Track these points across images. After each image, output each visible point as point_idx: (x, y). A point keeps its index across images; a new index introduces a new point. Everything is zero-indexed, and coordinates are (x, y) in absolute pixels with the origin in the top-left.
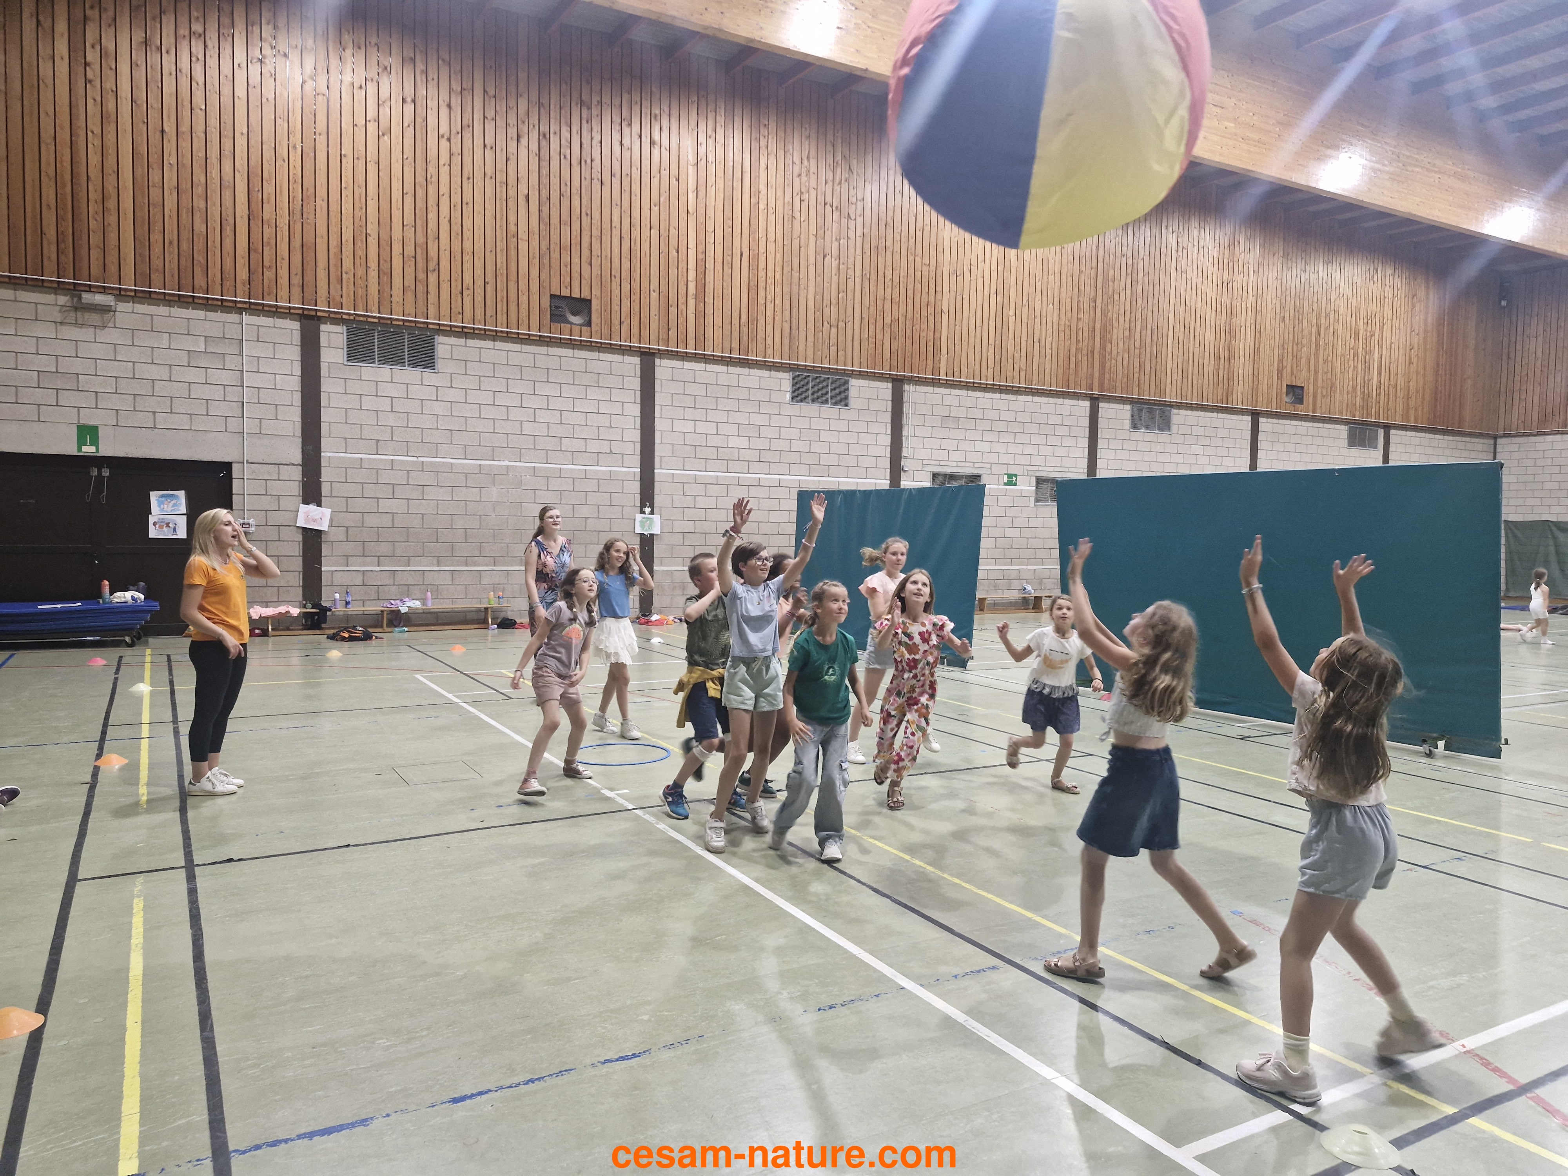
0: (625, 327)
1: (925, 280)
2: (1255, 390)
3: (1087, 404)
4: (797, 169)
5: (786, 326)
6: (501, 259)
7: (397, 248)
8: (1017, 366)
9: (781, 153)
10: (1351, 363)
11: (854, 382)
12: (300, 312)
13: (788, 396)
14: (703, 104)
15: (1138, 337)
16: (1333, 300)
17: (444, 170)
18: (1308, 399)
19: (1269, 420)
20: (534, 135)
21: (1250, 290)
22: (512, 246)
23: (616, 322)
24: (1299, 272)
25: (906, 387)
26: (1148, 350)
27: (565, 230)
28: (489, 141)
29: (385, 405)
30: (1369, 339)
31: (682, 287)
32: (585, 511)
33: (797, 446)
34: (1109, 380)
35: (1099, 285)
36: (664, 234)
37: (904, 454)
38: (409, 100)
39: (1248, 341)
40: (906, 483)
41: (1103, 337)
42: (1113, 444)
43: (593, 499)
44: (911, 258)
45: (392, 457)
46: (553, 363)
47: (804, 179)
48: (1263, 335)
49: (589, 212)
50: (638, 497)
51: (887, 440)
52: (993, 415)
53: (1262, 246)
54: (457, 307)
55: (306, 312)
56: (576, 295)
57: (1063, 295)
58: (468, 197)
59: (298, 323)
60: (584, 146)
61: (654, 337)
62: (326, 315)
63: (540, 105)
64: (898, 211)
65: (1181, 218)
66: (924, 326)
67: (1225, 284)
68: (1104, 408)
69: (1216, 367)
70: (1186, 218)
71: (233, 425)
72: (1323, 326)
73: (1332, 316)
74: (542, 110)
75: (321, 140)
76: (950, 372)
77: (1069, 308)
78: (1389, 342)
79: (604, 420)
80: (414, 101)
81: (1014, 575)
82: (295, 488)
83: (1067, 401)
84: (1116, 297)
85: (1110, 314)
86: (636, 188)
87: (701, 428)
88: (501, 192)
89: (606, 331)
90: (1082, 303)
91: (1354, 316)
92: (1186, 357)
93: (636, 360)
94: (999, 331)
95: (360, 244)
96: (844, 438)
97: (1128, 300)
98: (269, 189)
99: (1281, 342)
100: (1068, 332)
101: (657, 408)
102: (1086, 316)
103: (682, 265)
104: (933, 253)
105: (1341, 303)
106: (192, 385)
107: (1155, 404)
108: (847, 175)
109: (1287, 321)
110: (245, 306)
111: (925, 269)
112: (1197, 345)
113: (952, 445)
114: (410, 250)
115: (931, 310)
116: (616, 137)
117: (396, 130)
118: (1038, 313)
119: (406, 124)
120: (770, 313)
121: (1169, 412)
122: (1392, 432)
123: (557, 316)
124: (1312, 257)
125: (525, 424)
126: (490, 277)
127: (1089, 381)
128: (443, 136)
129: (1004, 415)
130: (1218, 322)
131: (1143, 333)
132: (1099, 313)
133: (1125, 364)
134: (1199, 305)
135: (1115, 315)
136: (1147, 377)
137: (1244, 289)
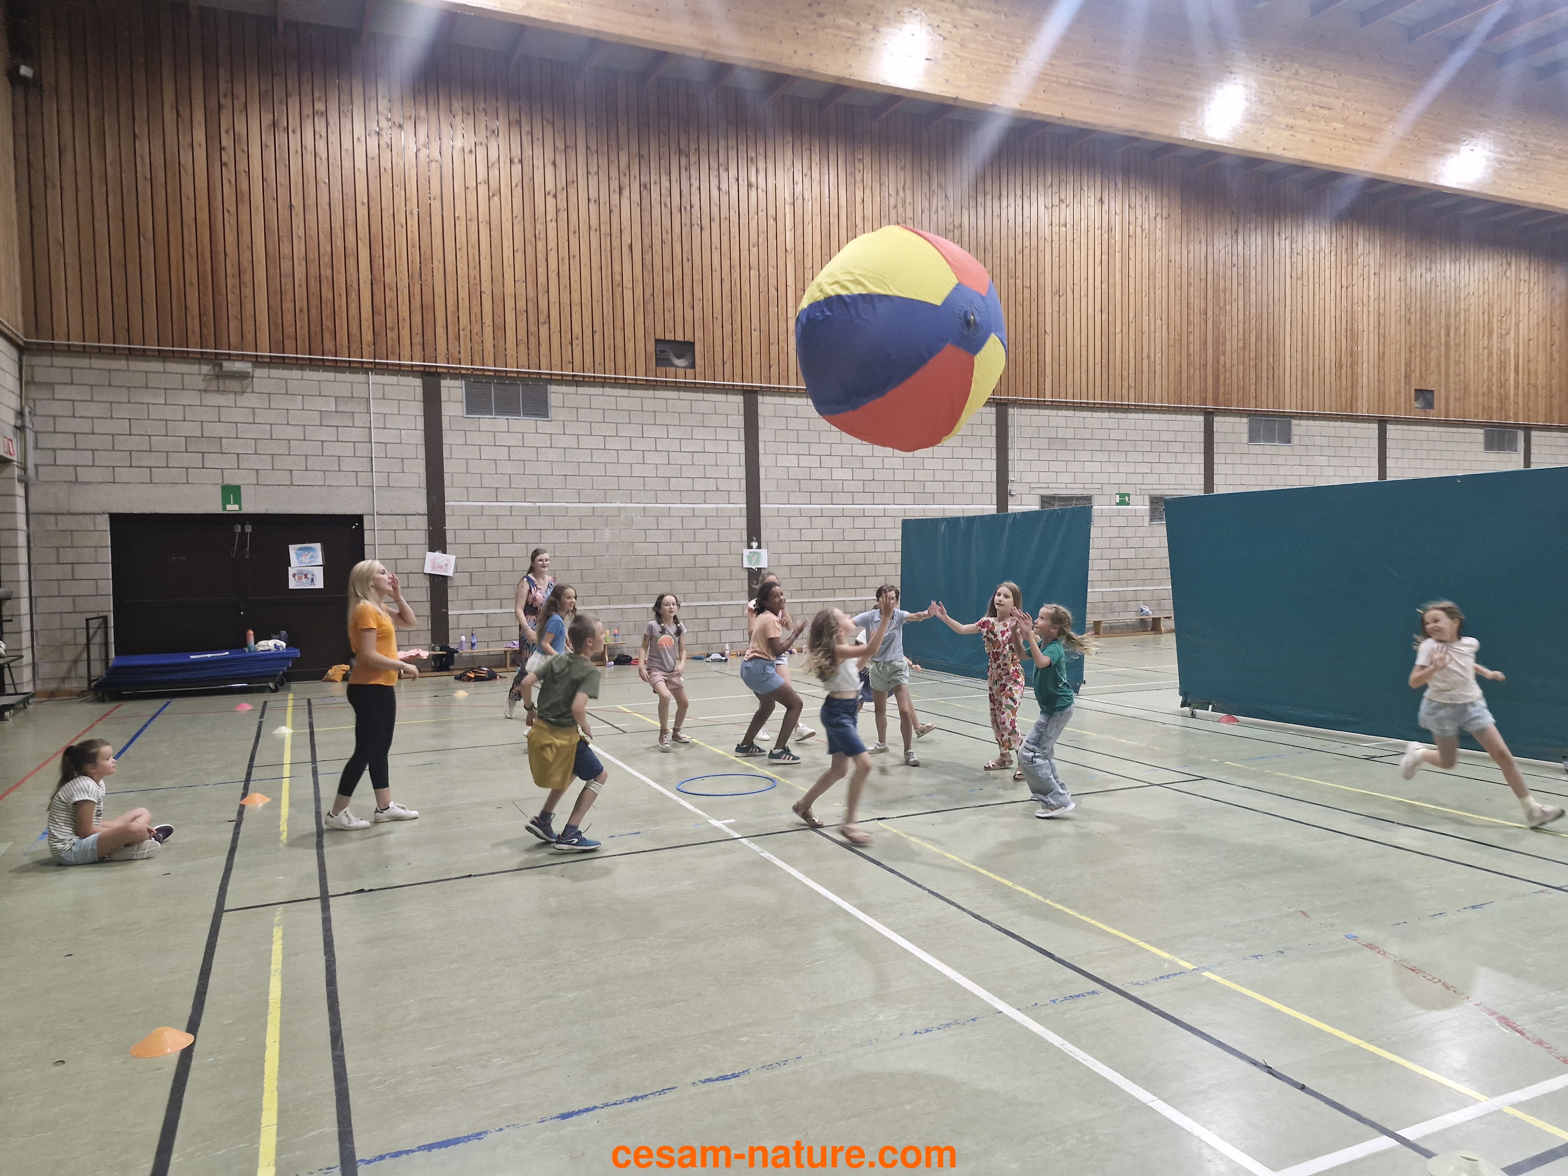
0: (728, 367)
1: (1027, 303)
2: (1381, 396)
3: (1201, 419)
4: (893, 200)
6: (608, 308)
7: (509, 303)
8: (1125, 384)
9: (876, 186)
10: (1485, 363)
12: (422, 369)
14: (798, 143)
15: (1253, 348)
17: (552, 226)
18: (1440, 403)
19: (1398, 427)
20: (636, 187)
21: (1371, 293)
22: (618, 295)
23: (719, 363)
24: (1424, 271)
25: (1011, 411)
26: (1265, 360)
27: (668, 276)
28: (593, 195)
29: (503, 453)
30: (1504, 337)
31: (782, 324)
32: (693, 548)
33: (901, 475)
34: (1224, 393)
35: (1210, 297)
36: (763, 274)
37: (1011, 478)
38: (516, 160)
39: (1371, 346)
40: (1014, 507)
41: (1216, 350)
42: (1231, 459)
43: (701, 536)
44: (1012, 281)
45: (510, 504)
46: (660, 405)
47: (900, 210)
48: (1388, 339)
49: (690, 257)
50: (745, 533)
51: (992, 465)
52: (1103, 434)
53: (1383, 247)
54: (567, 357)
55: (427, 369)
56: (680, 338)
57: (1172, 309)
58: (574, 250)
59: (421, 380)
60: (684, 193)
61: (756, 374)
62: (445, 371)
63: (640, 157)
64: (997, 235)
65: (1294, 224)
66: (1027, 349)
67: (1344, 289)
68: (1220, 422)
69: (1338, 373)
70: (1300, 223)
71: (364, 479)
72: (1453, 326)
73: (1462, 316)
74: (642, 161)
75: (436, 204)
76: (1056, 393)
77: (1178, 322)
79: (709, 459)
80: (521, 161)
81: (1131, 596)
82: (422, 537)
83: (1180, 417)
84: (1228, 307)
85: (1222, 326)
86: (734, 230)
87: (805, 461)
88: (606, 243)
89: (709, 372)
90: (1192, 316)
91: (1486, 314)
92: (1305, 366)
93: (739, 399)
94: (1105, 350)
95: (475, 301)
96: (948, 464)
97: (1241, 309)
98: (389, 254)
99: (1408, 345)
100: (1177, 348)
101: (761, 445)
102: (1197, 330)
103: (782, 302)
104: (1034, 275)
105: (1472, 301)
106: (325, 444)
107: (1275, 416)
108: (944, 204)
109: (1413, 323)
110: (371, 366)
111: (1027, 291)
113: (1060, 466)
114: (521, 305)
115: (1034, 332)
116: (714, 182)
117: (506, 191)
118: (1145, 329)
119: (514, 184)
121: (1290, 424)
122: (1534, 433)
123: (662, 360)
124: (1438, 255)
125: (635, 467)
126: (598, 326)
127: (1203, 396)
128: (549, 193)
129: (1115, 435)
130: (1338, 328)
131: (1259, 344)
132: (1210, 325)
133: (1241, 375)
134: (1317, 312)
135: (1227, 327)
136: (1264, 388)
137: (1366, 293)
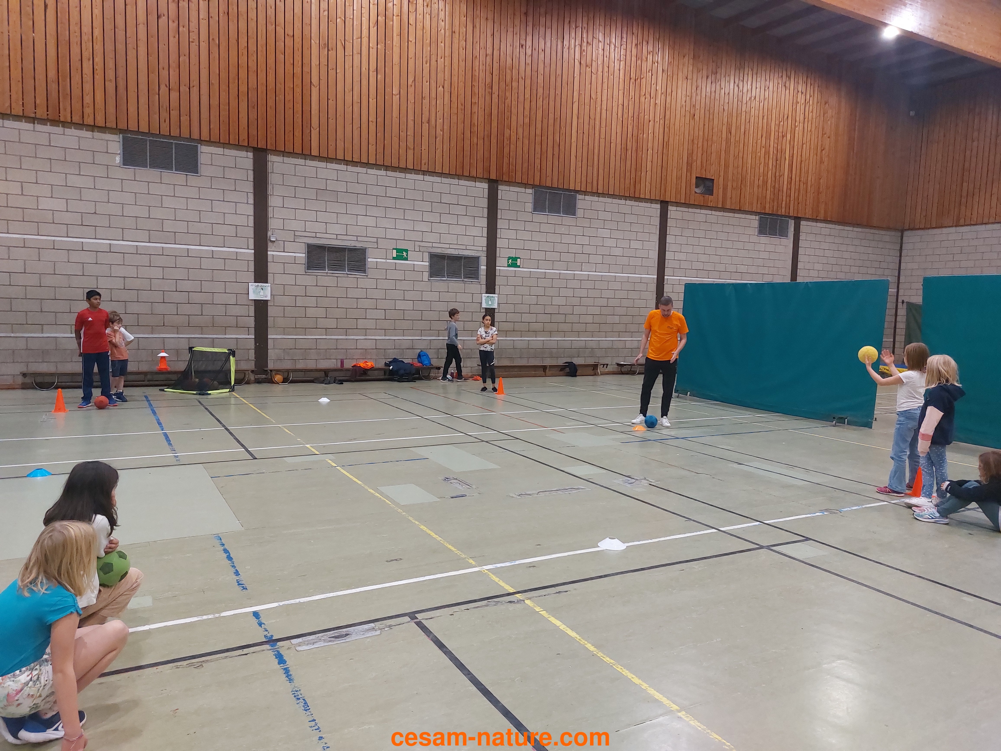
2: (663, 180)
3: (485, 186)
5: (111, 85)
8: (403, 145)
10: (762, 160)
11: (203, 149)
13: (118, 159)
15: (539, 126)
16: (744, 101)
18: (718, 190)
19: (679, 209)
21: (659, 88)
26: (551, 137)
30: (780, 139)
33: (132, 211)
34: (508, 166)
35: (496, 72)
39: (656, 134)
40: (275, 254)
41: (501, 123)
42: (513, 225)
48: (672, 131)
51: (249, 210)
53: (671, 49)
57: (455, 79)
67: (632, 80)
68: (504, 191)
69: (623, 156)
72: (734, 125)
73: (743, 117)
76: (324, 146)
77: (462, 92)
78: (800, 144)
83: (461, 182)
84: (515, 84)
85: (508, 101)
90: (476, 88)
91: (766, 117)
97: (528, 88)
99: (691, 138)
100: (461, 116)
102: (481, 102)
104: (298, 25)
105: (753, 105)
107: (560, 190)
109: (697, 119)
112: (603, 136)
118: (426, 94)
121: (574, 198)
122: (803, 223)
127: (487, 165)
129: (391, 192)
130: (625, 116)
131: (545, 121)
132: (495, 99)
133: (526, 149)
134: (604, 98)
135: (513, 103)
136: (550, 164)
137: (653, 87)
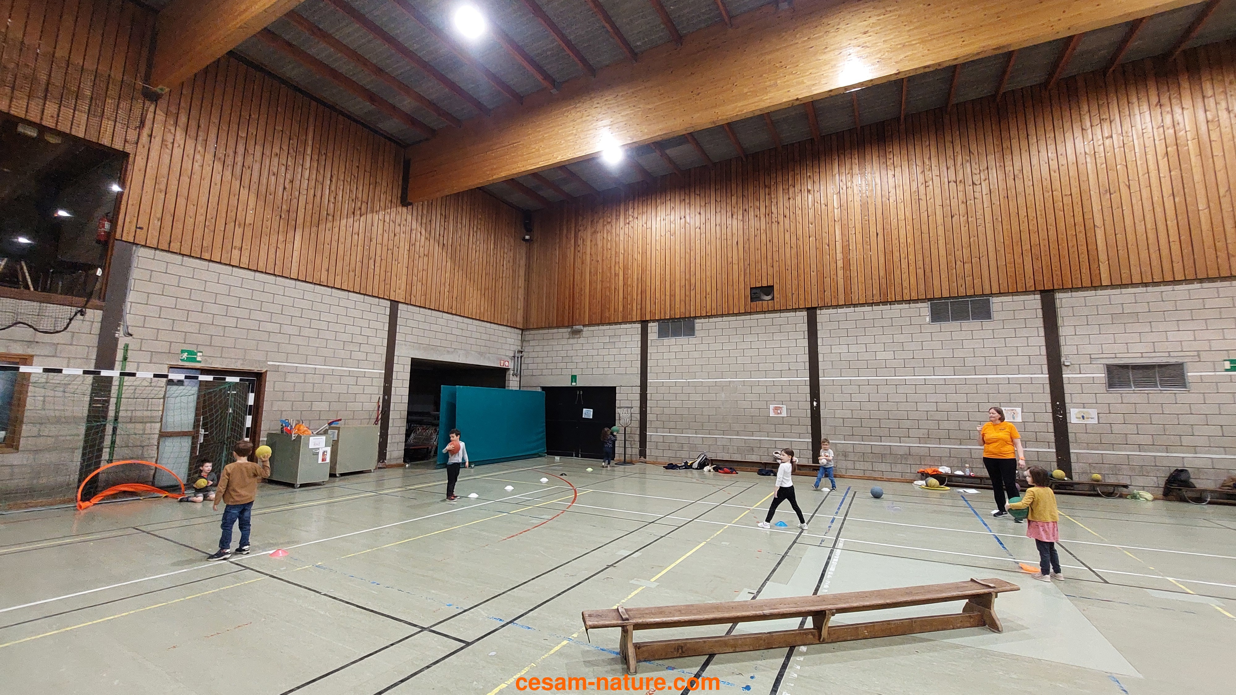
0: (795, 298)
4: (920, 169)
5: (920, 272)
11: (994, 300)
12: (641, 320)
13: (928, 319)
23: (790, 295)
25: (1059, 296)
28: (718, 222)
33: (938, 354)
37: (1065, 351)
40: (1070, 376)
45: (675, 380)
46: (753, 323)
49: (771, 240)
50: (808, 395)
51: (1040, 341)
52: (1194, 304)
54: (704, 305)
56: (765, 285)
59: (641, 325)
61: (815, 300)
62: (650, 319)
63: (743, 196)
71: (617, 371)
76: (1116, 275)
79: (784, 351)
80: (685, 217)
86: (799, 218)
87: (853, 349)
89: (783, 301)
93: (804, 314)
95: (663, 285)
98: (630, 273)
101: (819, 340)
103: (833, 252)
106: (605, 356)
110: (621, 321)
113: (1131, 337)
120: (904, 265)
123: (754, 298)
126: (719, 287)
129: (1211, 303)
